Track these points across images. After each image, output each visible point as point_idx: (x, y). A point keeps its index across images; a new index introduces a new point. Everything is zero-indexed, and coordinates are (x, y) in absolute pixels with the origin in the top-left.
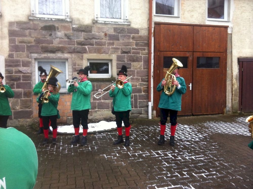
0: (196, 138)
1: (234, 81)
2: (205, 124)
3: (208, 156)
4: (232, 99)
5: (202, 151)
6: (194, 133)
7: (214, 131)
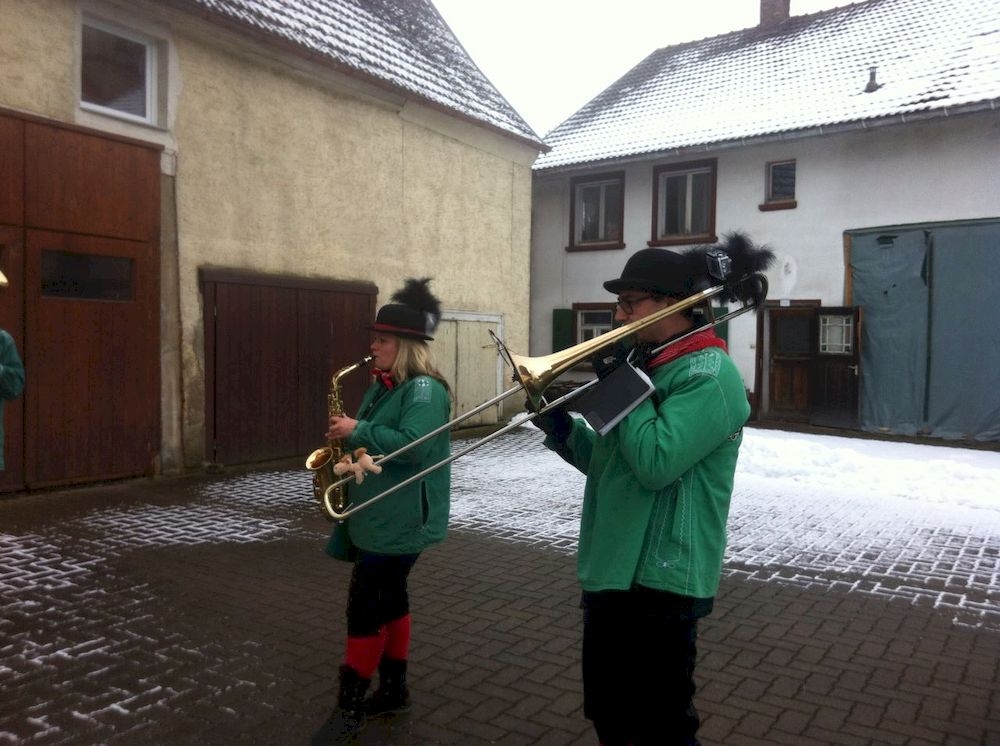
0: (62, 577)
1: (189, 351)
2: (88, 522)
3: (119, 637)
4: (181, 419)
5: (93, 622)
6: (46, 561)
7: (127, 544)
